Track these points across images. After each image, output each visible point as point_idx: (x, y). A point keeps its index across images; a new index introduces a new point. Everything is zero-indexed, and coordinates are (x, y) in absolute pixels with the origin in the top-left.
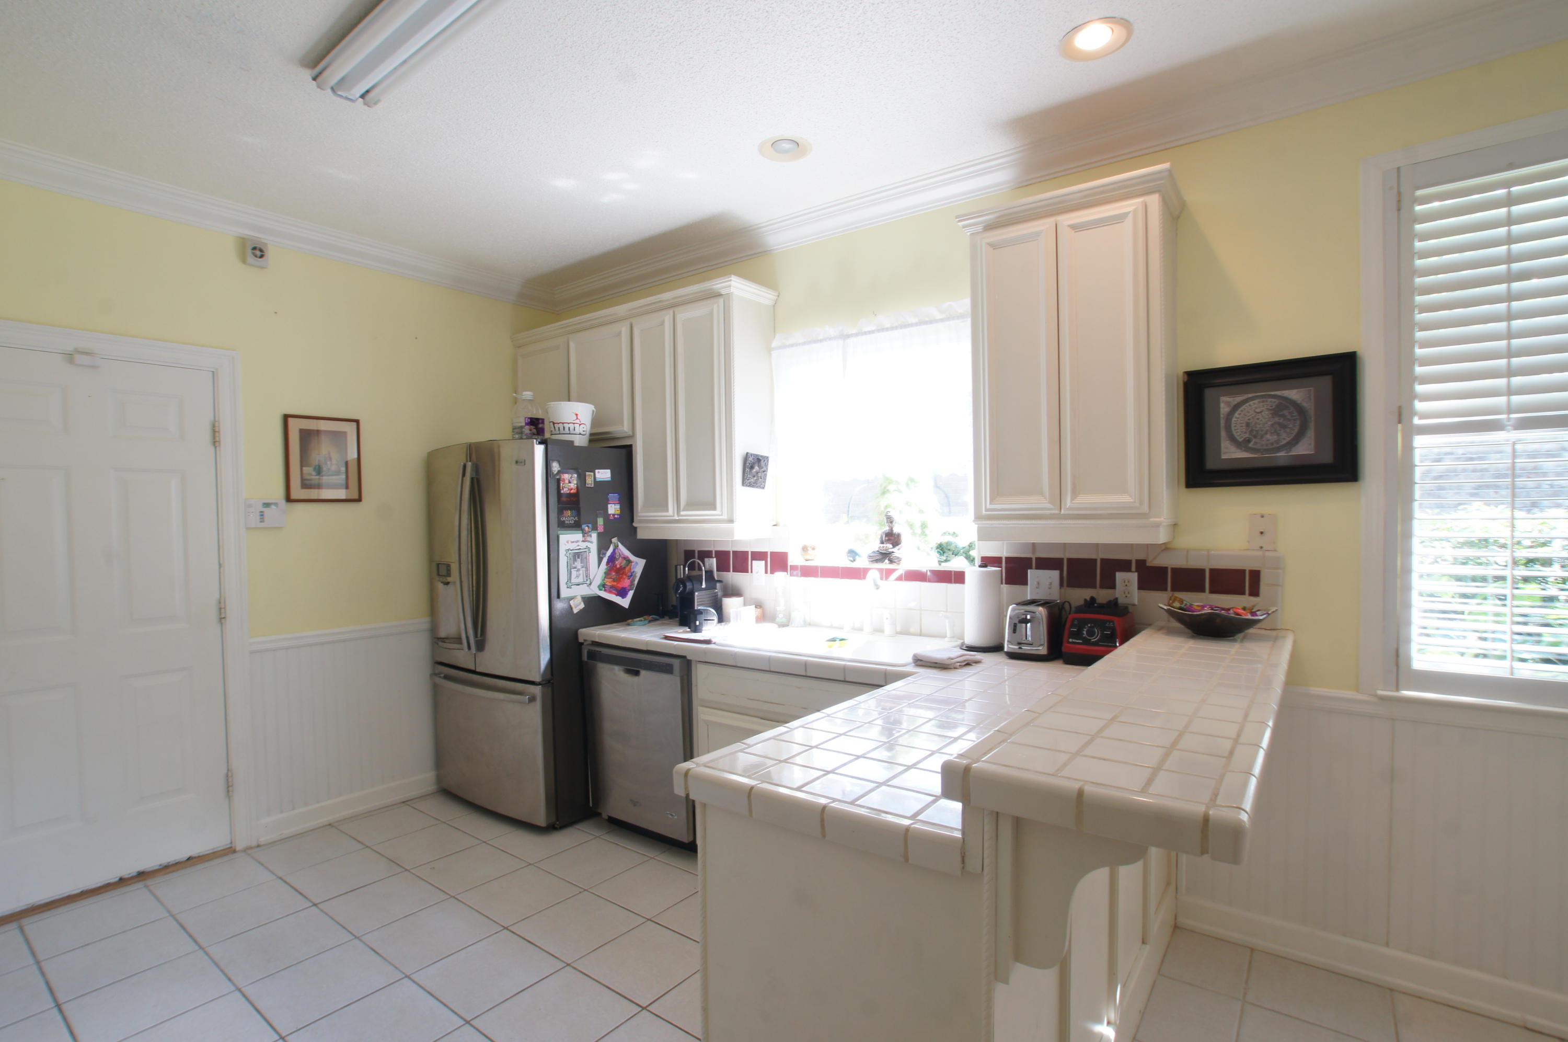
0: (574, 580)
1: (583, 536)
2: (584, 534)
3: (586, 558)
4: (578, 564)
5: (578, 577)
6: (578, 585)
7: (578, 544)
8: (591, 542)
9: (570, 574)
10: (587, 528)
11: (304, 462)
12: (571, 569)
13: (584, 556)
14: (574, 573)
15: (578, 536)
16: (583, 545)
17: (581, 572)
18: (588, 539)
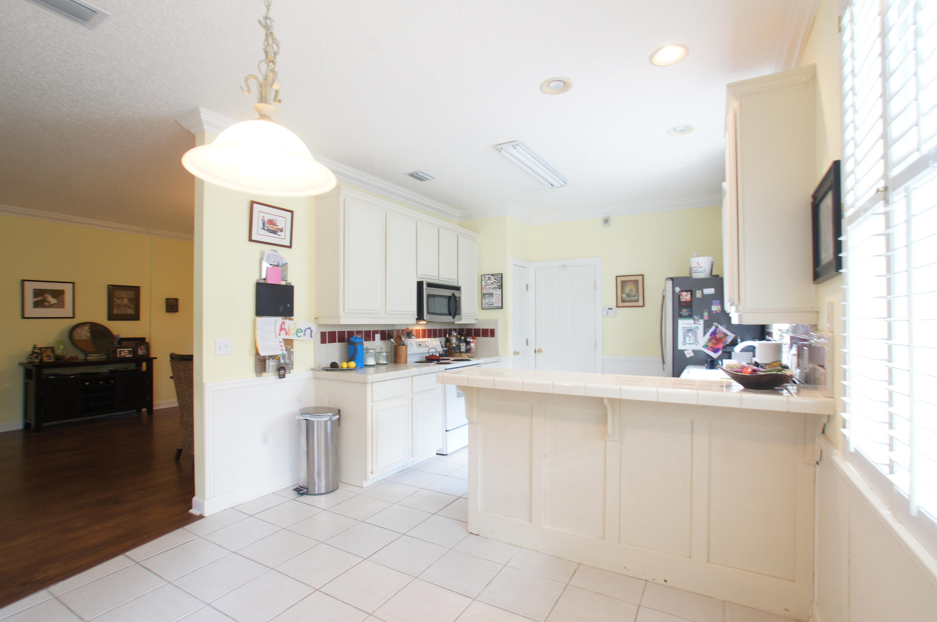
0: (687, 341)
1: (694, 321)
2: (694, 319)
3: (695, 332)
4: (690, 334)
5: (690, 340)
6: (690, 344)
7: (691, 325)
8: (700, 324)
9: (685, 339)
10: (696, 318)
11: (622, 293)
12: (685, 336)
13: (695, 330)
14: (687, 338)
15: (691, 321)
16: (695, 325)
17: (692, 338)
18: (697, 322)
